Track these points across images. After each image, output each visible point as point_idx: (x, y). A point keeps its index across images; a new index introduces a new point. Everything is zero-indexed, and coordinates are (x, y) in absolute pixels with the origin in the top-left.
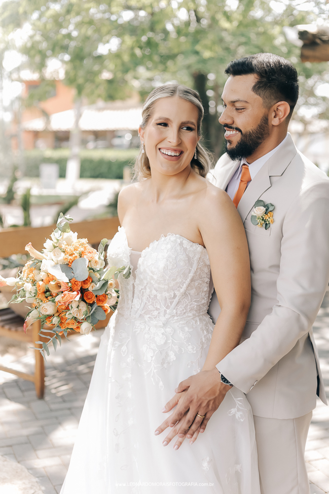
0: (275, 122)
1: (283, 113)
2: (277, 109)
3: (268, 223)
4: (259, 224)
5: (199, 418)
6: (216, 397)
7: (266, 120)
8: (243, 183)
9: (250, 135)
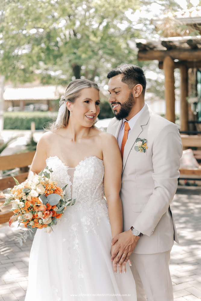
0: (137, 95)
1: (140, 90)
2: (136, 89)
3: (145, 149)
4: (140, 150)
5: (124, 255)
6: (132, 244)
7: (131, 95)
8: (126, 131)
9: (125, 104)
